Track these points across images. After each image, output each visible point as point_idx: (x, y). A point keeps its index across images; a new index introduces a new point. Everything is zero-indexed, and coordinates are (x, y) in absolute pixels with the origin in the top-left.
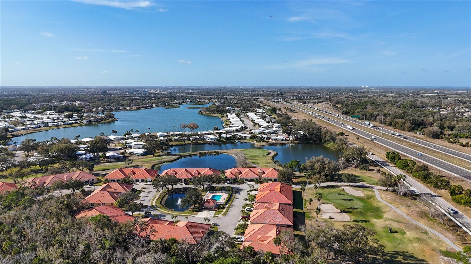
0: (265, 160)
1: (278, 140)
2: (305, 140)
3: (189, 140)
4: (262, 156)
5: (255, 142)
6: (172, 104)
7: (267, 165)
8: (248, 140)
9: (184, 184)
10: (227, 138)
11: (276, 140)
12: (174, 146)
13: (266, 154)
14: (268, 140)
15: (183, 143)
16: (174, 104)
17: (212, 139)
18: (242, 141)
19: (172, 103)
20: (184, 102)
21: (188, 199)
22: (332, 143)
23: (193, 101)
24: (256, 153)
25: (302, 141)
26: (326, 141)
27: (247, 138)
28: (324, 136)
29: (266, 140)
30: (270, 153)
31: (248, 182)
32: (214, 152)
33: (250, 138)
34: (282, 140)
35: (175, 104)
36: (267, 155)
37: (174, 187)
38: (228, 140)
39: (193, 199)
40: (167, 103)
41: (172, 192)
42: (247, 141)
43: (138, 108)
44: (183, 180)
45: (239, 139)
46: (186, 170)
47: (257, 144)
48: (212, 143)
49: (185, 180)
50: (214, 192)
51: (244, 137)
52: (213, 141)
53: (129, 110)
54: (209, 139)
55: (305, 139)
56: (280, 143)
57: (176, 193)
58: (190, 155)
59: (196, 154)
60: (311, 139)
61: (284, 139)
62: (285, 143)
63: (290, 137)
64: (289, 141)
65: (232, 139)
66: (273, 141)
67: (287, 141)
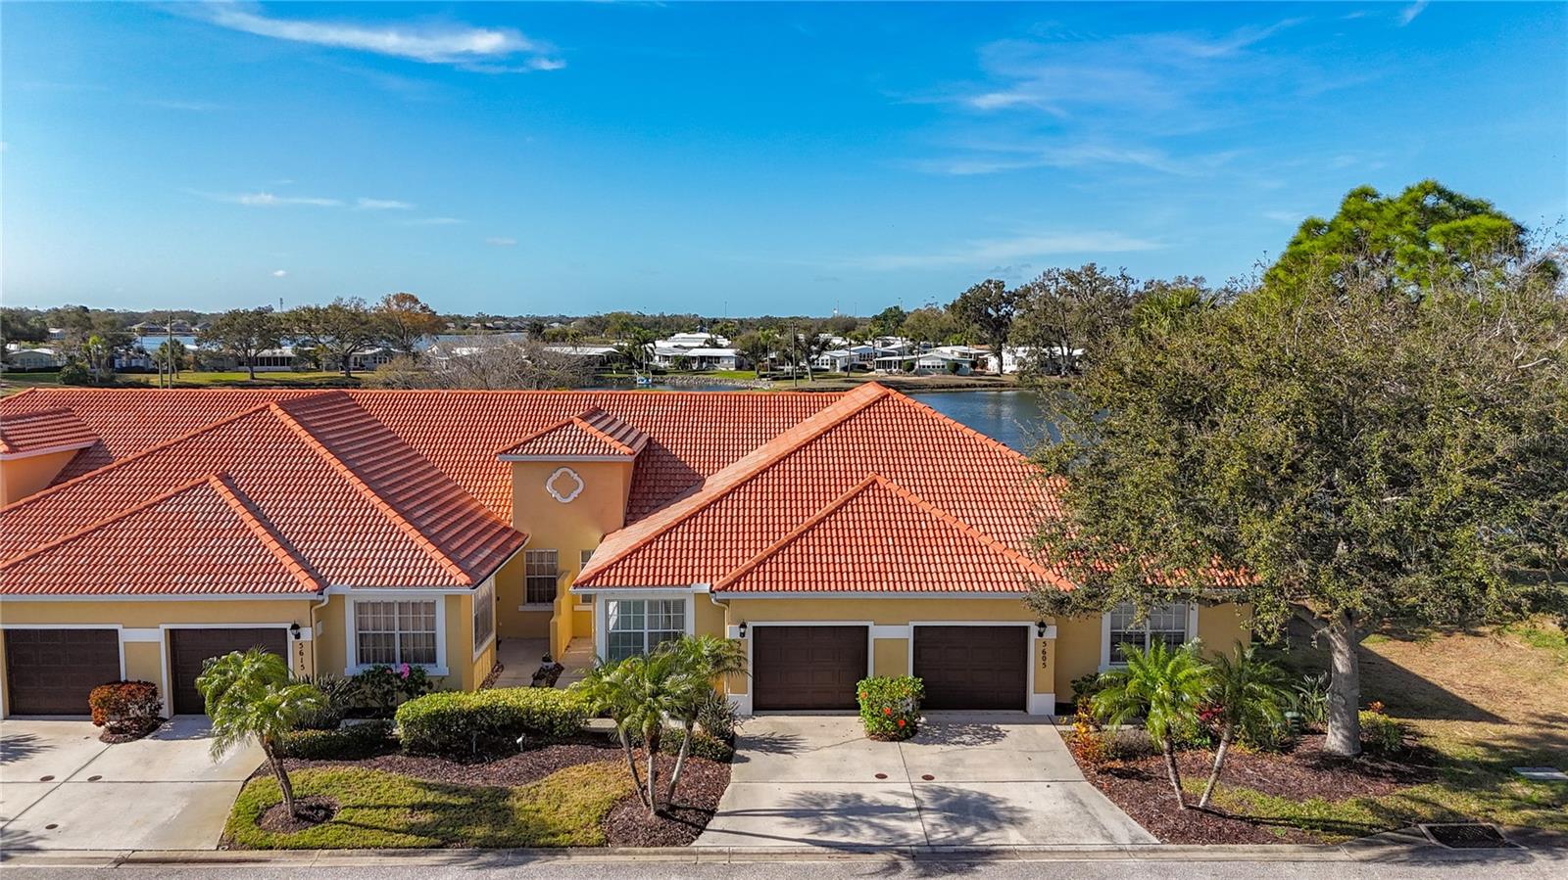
1: (924, 372)
8: (725, 373)
11: (909, 366)
18: (681, 379)
29: (845, 374)
33: (739, 367)
34: (955, 367)
42: (715, 380)
45: (660, 372)
56: (940, 382)
61: (967, 365)
62: (975, 386)
63: (1004, 354)
64: (997, 375)
65: (618, 369)
66: (891, 373)
67: (983, 377)
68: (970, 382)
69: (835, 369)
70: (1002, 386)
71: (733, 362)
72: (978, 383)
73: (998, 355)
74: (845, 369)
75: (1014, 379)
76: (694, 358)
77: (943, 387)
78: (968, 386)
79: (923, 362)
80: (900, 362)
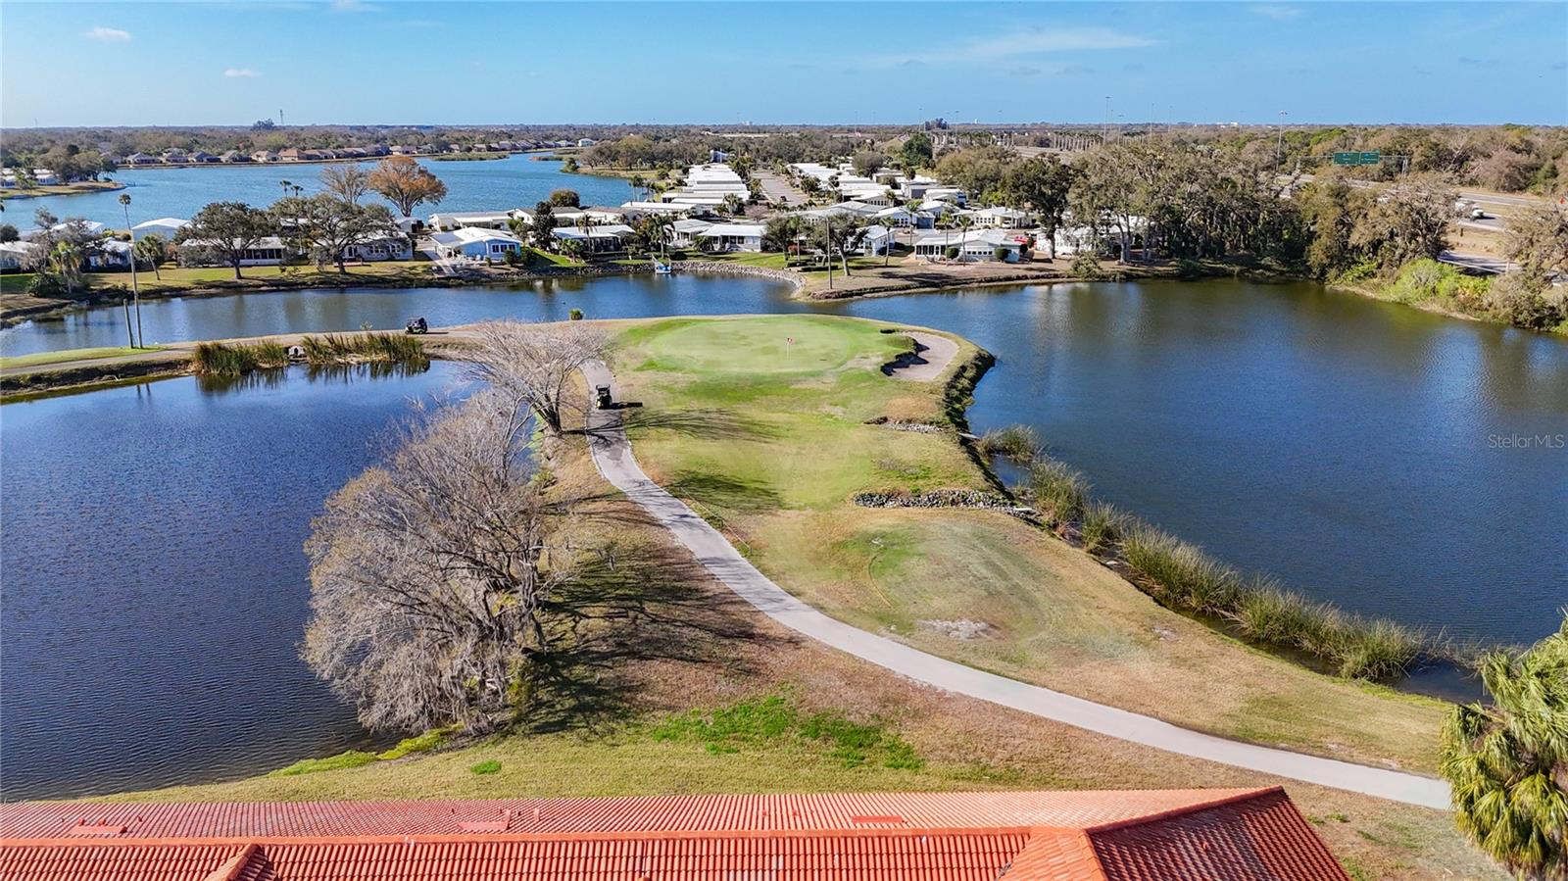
1: (968, 259)
2: (1169, 256)
5: (793, 276)
6: (479, 150)
8: (747, 257)
10: (592, 249)
11: (952, 253)
13: (874, 359)
14: (893, 261)
15: (228, 275)
16: (490, 149)
17: (472, 250)
18: (702, 265)
19: (484, 146)
20: (540, 147)
22: (1425, 266)
23: (580, 144)
25: (1150, 262)
26: (1344, 256)
27: (744, 248)
29: (882, 260)
30: (913, 356)
32: (375, 345)
33: (765, 249)
34: (1004, 254)
35: (496, 150)
36: (887, 369)
42: (737, 266)
43: (309, 157)
45: (680, 255)
47: (805, 285)
48: (459, 280)
51: (725, 239)
52: (476, 264)
54: (451, 254)
55: (1174, 251)
56: (989, 274)
59: (170, 365)
60: (1215, 248)
61: (1017, 251)
62: (1026, 278)
63: (1056, 236)
64: (1049, 261)
65: (633, 254)
66: (933, 260)
67: (1034, 265)
68: (1022, 273)
69: (870, 252)
70: (1056, 276)
71: (758, 243)
72: (1029, 274)
73: (1050, 237)
74: (882, 252)
75: (1066, 267)
76: (716, 238)
77: (991, 280)
78: (1018, 278)
79: (968, 248)
80: (943, 247)
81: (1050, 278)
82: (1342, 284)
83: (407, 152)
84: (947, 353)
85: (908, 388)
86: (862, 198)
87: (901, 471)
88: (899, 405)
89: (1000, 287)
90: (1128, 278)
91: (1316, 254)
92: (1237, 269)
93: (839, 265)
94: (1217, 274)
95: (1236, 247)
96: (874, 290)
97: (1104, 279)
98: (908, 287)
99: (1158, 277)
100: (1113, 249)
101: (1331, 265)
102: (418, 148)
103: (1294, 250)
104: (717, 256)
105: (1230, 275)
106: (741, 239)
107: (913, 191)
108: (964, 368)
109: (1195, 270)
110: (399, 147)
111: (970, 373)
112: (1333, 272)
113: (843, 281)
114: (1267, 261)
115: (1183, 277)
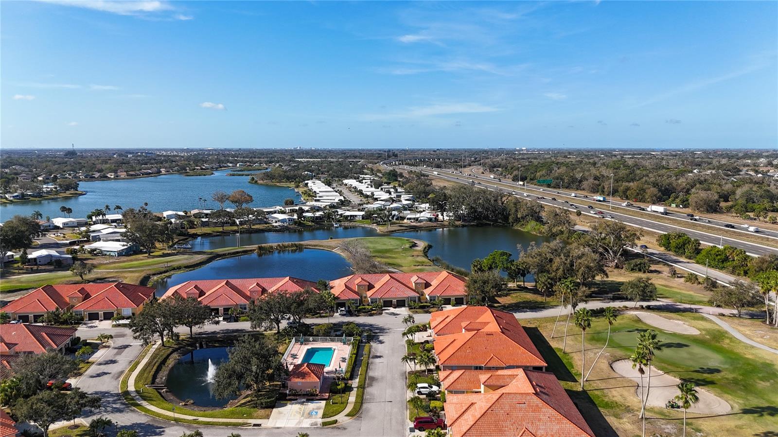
0: (410, 258)
1: (421, 221)
2: (474, 220)
3: (234, 224)
4: (400, 250)
5: (374, 226)
6: (198, 169)
7: (419, 267)
8: (359, 221)
9: (224, 319)
10: (315, 220)
11: (417, 219)
12: (199, 236)
13: (407, 246)
14: (401, 222)
15: (220, 229)
16: (202, 169)
17: (283, 221)
18: (347, 224)
19: (199, 168)
20: (221, 167)
21: (238, 368)
22: (534, 223)
23: (238, 165)
24: (385, 244)
25: (469, 222)
26: (517, 220)
27: (357, 218)
28: (513, 211)
29: (398, 222)
30: (415, 245)
31: (392, 310)
32: (292, 246)
33: (363, 218)
34: (430, 220)
35: (204, 169)
36: (411, 247)
37: (196, 329)
38: (317, 223)
39: (254, 368)
40: (188, 168)
41: (188, 345)
42: (357, 224)
43: (132, 175)
44: (221, 310)
45: (339, 221)
46: (227, 283)
47: (379, 229)
48: (282, 230)
49: (226, 310)
50: (311, 339)
51: (351, 216)
52: (285, 224)
53: (112, 179)
54: (276, 222)
55: (475, 218)
56: (427, 225)
57: (201, 347)
58: (238, 252)
59: (251, 251)
60: (486, 218)
61: (434, 219)
62: (436, 226)
63: (444, 214)
64: (442, 221)
65: (327, 221)
66: (411, 222)
67: (439, 223)
69: (394, 219)
70: (445, 226)
71: (361, 217)
73: (442, 215)
75: (447, 223)
76: (349, 216)
77: (428, 227)
78: (435, 226)
79: (421, 218)
80: (414, 218)
81: (443, 226)
82: (517, 227)
83: (168, 171)
84: (421, 245)
85: (416, 251)
86: (381, 199)
87: (420, 262)
88: (415, 253)
89: (430, 229)
90: (463, 226)
91: (511, 220)
92: (492, 223)
93: (387, 223)
94: (487, 224)
95: (492, 217)
96: (398, 230)
97: (457, 226)
98: (406, 229)
99: (472, 226)
100: (459, 218)
101: (514, 222)
102: (172, 170)
103: (506, 218)
104: (351, 221)
105: (490, 225)
106: (356, 216)
107: (397, 195)
108: (426, 247)
109: (481, 224)
110: (164, 169)
111: (427, 248)
112: (515, 224)
113: (391, 228)
114: (499, 221)
115: (477, 226)
